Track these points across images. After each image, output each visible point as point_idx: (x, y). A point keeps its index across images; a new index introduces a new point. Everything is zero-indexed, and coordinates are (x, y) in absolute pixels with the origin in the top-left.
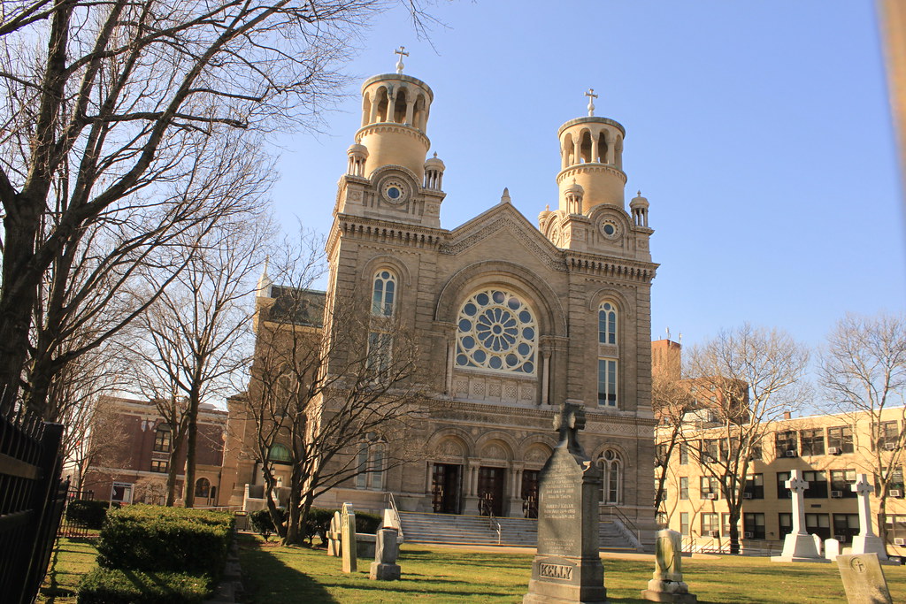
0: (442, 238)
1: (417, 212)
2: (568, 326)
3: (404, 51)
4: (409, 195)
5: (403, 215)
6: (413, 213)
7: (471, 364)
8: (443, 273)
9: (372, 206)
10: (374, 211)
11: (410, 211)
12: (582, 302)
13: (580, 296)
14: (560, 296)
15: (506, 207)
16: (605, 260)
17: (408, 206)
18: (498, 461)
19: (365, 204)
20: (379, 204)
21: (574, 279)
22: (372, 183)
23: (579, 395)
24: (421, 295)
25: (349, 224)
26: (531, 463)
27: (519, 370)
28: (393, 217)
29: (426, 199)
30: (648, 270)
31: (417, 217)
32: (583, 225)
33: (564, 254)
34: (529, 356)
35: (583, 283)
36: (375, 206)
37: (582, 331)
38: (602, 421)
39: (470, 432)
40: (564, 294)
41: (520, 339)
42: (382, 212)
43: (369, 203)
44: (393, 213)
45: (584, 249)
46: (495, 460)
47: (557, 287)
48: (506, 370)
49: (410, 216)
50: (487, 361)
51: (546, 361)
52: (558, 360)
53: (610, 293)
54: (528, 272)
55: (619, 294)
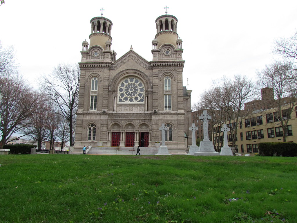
0: (110, 65)
1: (103, 58)
2: (153, 86)
3: (103, 9)
4: (100, 54)
5: (99, 60)
6: (102, 59)
7: (123, 101)
8: (111, 75)
9: (89, 59)
10: (90, 60)
11: (101, 58)
12: (157, 78)
13: (156, 76)
14: (150, 77)
15: (131, 51)
16: (164, 63)
17: (100, 57)
18: (132, 130)
19: (87, 59)
20: (91, 58)
21: (154, 71)
22: (88, 52)
23: (157, 107)
24: (105, 83)
25: (82, 65)
26: (142, 130)
27: (139, 101)
28: (95, 61)
29: (105, 54)
30: (181, 63)
31: (103, 60)
32: (157, 53)
33: (150, 63)
34: (142, 97)
35: (157, 71)
36: (90, 59)
37: (157, 87)
38: (164, 115)
39: (121, 122)
40: (151, 76)
41: (139, 92)
42: (92, 60)
43: (88, 58)
44: (96, 60)
45: (157, 60)
46: (131, 130)
47: (149, 74)
48: (134, 102)
49: (101, 60)
50: (128, 100)
51: (146, 98)
52: (150, 97)
53: (167, 73)
54: (139, 71)
55: (171, 73)
